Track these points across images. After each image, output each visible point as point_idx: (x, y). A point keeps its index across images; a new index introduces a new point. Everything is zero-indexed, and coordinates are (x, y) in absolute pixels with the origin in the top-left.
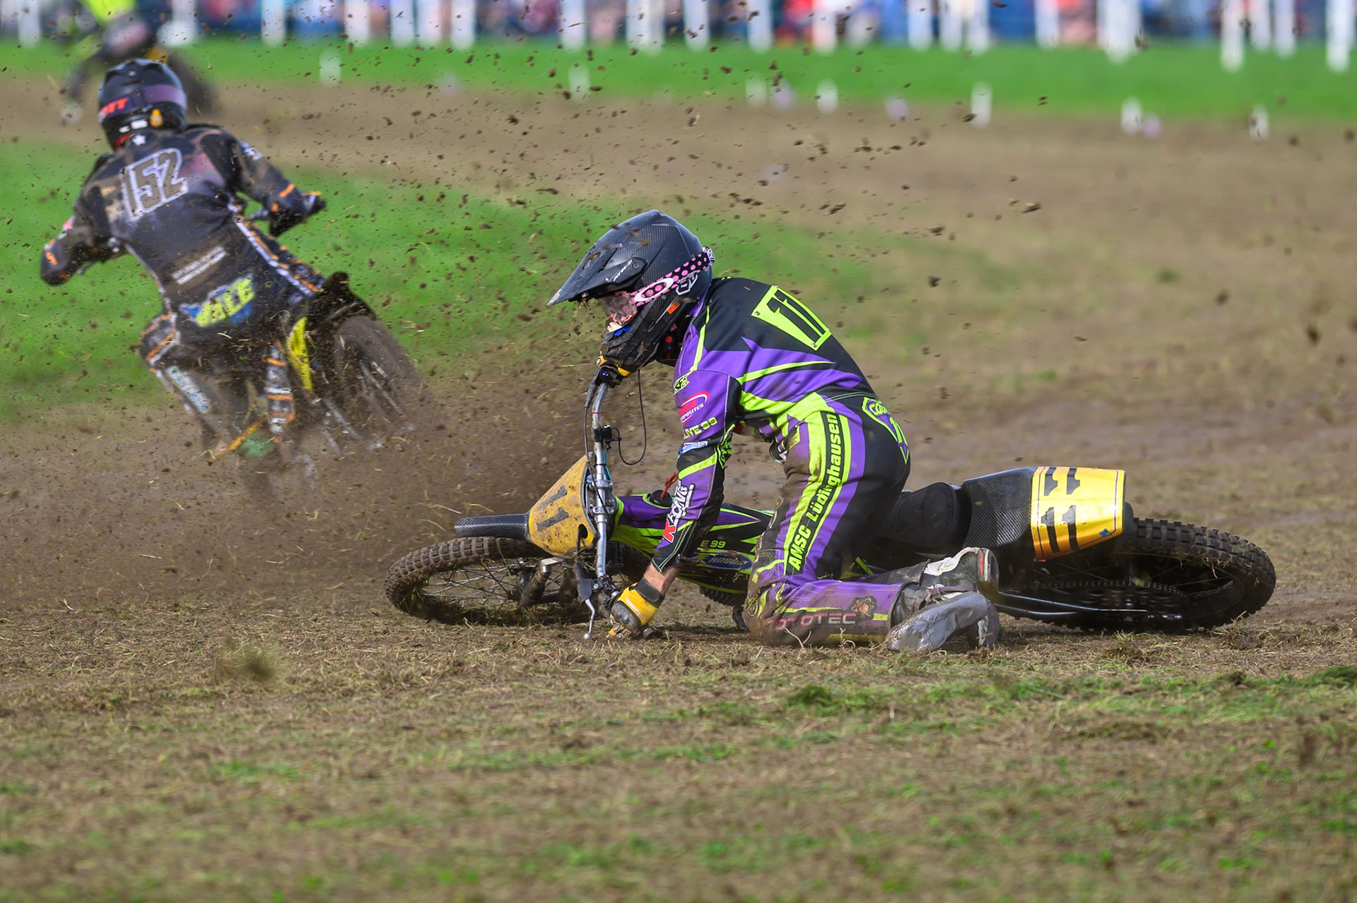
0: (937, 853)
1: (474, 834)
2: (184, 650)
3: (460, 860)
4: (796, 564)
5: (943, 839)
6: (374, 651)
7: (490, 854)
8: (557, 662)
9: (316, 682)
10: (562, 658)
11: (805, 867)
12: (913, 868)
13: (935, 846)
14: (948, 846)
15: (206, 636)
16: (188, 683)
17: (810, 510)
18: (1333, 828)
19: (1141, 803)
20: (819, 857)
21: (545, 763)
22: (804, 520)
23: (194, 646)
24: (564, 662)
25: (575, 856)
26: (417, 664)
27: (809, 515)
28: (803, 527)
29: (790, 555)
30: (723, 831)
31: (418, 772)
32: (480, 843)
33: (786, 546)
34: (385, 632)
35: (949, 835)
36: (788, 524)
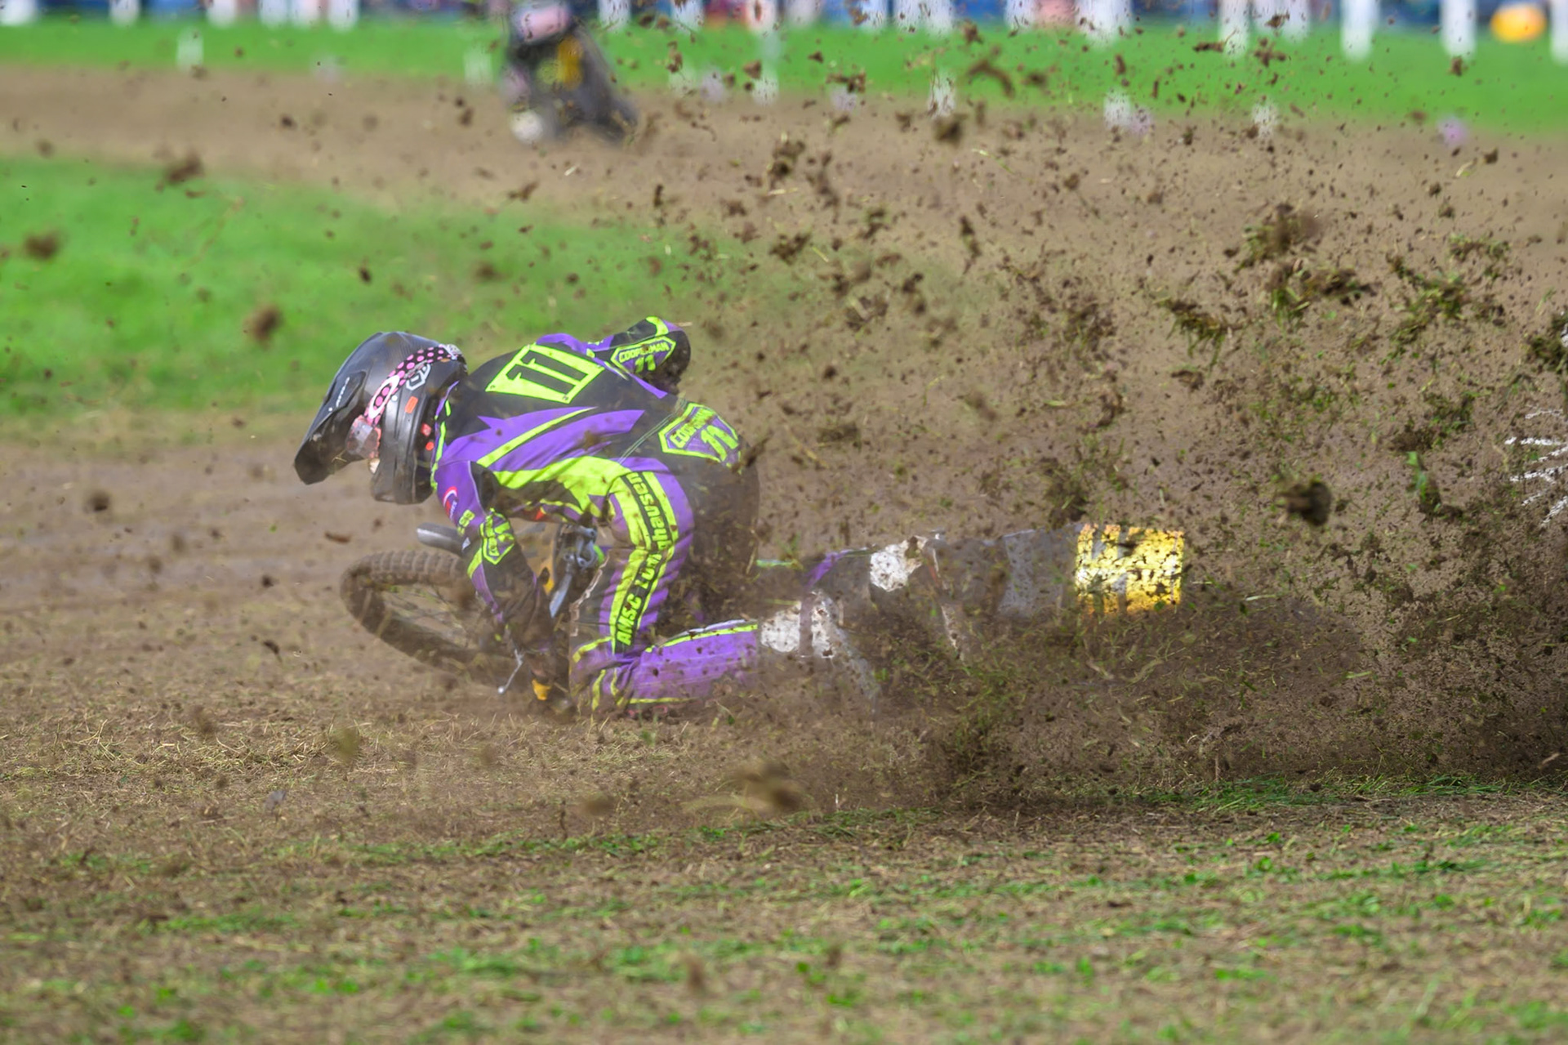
0: (889, 960)
1: (352, 939)
2: (18, 723)
3: (338, 968)
4: (625, 638)
5: (895, 946)
6: (237, 725)
7: (370, 960)
8: (449, 738)
9: (171, 761)
10: (456, 734)
11: (736, 977)
12: (861, 978)
13: (887, 952)
14: (901, 953)
15: (44, 708)
16: (22, 762)
17: (638, 576)
18: (1347, 934)
19: (1127, 904)
20: (753, 965)
21: (436, 855)
22: (633, 589)
23: (30, 720)
24: (458, 738)
25: (470, 963)
26: (288, 741)
27: (638, 582)
28: (631, 596)
29: (618, 630)
30: (641, 933)
31: (288, 865)
32: (359, 948)
33: (613, 621)
34: (251, 703)
35: (903, 941)
36: (614, 593)
